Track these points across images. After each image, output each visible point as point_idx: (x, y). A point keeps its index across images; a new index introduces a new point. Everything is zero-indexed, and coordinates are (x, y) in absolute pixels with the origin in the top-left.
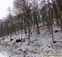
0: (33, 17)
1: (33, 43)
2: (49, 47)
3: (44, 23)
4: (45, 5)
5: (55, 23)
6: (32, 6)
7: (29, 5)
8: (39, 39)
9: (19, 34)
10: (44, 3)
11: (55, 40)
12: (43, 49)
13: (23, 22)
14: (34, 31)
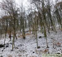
0: (19, 21)
1: (18, 48)
2: (34, 52)
3: (30, 28)
4: (32, 12)
5: (39, 29)
6: (19, 11)
7: (16, 9)
8: (24, 45)
9: (2, 38)
10: (31, 11)
11: (39, 45)
12: (27, 55)
13: (9, 25)
14: (20, 35)
